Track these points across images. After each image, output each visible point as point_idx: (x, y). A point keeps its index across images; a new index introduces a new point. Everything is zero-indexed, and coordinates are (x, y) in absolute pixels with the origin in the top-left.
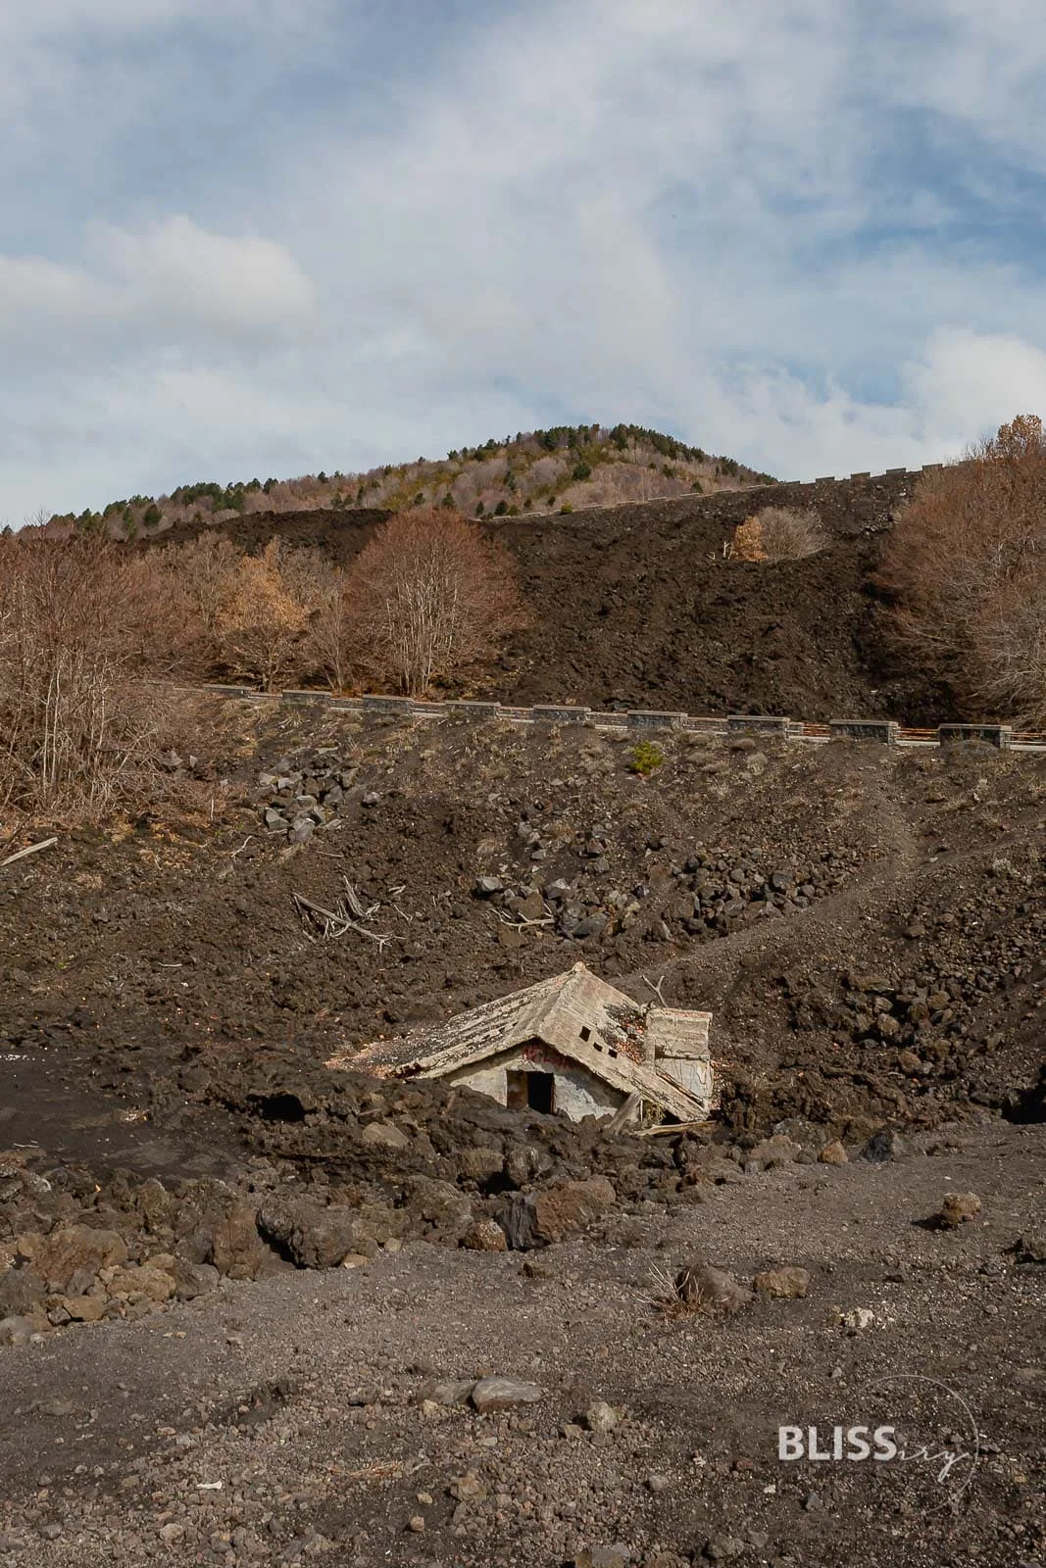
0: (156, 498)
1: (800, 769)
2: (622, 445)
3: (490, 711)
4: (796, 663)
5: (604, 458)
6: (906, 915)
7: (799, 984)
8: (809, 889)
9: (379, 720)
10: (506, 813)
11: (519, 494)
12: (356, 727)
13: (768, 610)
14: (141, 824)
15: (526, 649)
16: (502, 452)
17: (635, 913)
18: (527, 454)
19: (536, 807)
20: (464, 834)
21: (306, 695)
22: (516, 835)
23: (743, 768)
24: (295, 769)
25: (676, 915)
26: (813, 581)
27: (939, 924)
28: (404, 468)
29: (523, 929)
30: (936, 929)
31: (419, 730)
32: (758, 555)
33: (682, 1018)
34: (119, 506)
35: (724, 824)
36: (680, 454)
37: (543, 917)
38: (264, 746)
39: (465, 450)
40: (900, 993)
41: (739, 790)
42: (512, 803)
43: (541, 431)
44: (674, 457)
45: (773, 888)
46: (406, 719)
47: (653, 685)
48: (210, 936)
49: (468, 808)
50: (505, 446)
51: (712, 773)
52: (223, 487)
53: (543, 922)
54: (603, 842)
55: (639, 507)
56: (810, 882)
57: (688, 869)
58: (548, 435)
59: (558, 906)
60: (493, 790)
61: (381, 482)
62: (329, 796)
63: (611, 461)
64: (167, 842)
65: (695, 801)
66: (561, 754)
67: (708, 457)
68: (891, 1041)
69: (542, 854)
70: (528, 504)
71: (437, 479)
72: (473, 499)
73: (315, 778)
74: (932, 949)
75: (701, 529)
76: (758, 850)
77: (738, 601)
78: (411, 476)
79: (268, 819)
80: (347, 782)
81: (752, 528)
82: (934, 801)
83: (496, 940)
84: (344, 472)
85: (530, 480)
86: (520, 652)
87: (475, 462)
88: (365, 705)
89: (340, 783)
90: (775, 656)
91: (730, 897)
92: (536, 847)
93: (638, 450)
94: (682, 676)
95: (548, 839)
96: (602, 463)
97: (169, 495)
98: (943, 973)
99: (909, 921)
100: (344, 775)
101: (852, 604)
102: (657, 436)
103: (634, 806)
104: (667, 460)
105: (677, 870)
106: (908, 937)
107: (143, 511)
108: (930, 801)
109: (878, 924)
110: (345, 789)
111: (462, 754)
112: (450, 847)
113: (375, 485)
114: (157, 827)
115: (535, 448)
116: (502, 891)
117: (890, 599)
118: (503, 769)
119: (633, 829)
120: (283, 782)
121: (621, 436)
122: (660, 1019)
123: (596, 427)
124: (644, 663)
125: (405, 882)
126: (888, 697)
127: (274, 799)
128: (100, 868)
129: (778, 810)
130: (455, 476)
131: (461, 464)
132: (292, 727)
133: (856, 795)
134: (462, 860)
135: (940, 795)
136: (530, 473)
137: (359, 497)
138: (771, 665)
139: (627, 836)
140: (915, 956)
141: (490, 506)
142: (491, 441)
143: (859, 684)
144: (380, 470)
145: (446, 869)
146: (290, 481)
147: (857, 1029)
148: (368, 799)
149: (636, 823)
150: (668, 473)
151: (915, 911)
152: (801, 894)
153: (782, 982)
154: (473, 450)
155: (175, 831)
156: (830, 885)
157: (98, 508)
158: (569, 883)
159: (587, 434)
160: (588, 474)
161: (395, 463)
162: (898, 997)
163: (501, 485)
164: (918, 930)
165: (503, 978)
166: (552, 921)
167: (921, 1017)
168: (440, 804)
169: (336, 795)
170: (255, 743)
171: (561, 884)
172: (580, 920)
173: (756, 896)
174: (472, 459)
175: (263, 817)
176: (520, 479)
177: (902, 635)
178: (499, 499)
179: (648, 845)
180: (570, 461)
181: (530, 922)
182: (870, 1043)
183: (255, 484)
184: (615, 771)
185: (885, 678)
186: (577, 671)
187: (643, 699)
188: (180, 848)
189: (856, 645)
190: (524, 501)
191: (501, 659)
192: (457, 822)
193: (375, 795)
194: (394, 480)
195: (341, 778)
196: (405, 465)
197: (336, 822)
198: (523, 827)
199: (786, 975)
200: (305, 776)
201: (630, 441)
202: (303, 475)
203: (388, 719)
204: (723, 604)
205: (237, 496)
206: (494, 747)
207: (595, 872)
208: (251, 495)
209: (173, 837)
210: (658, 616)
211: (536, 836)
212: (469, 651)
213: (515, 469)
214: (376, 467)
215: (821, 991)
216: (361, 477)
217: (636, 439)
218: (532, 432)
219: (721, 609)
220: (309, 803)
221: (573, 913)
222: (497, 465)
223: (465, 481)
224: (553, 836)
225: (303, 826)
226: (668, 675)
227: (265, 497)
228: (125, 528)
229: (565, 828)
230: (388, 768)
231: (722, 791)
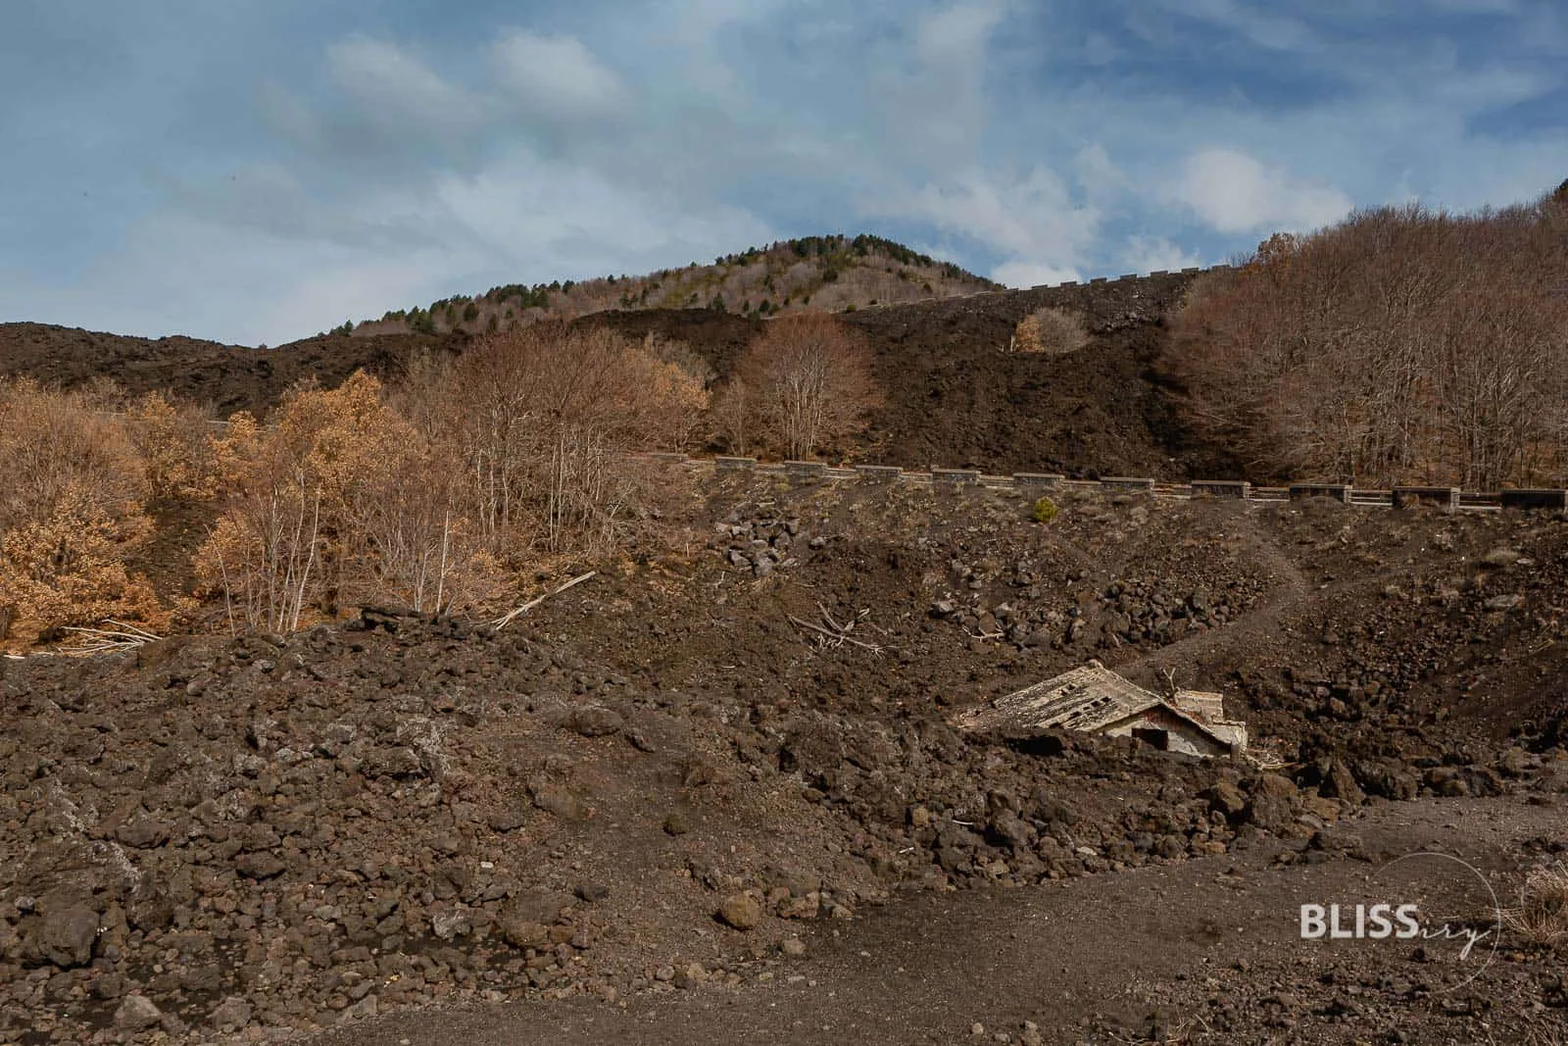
0: (473, 297)
1: (1179, 519)
2: (863, 253)
3: (895, 474)
4: (1107, 436)
5: (848, 263)
6: (1319, 627)
7: (1250, 677)
8: (1225, 609)
9: (803, 481)
10: (939, 553)
11: (778, 294)
12: (784, 486)
13: (1069, 392)
14: (642, 561)
15: (885, 424)
16: (762, 258)
17: (1081, 627)
18: (782, 260)
19: (962, 548)
20: (907, 570)
21: (737, 462)
22: (951, 569)
23: (1129, 517)
24: (744, 519)
25: (1115, 628)
26: (1102, 370)
27: (1349, 633)
28: (679, 272)
29: (984, 641)
30: (1348, 639)
31: (839, 488)
32: (1036, 347)
33: (1201, 698)
34: (442, 304)
35: (1128, 561)
36: (912, 260)
37: (995, 632)
38: (714, 500)
39: (730, 257)
40: (1336, 683)
41: (1132, 535)
42: (940, 545)
43: (794, 241)
44: (906, 263)
45: (1192, 608)
46: (828, 479)
47: (997, 454)
48: (751, 645)
49: (906, 549)
50: (764, 253)
51: (1103, 522)
52: (530, 289)
53: (998, 635)
54: (1029, 575)
55: (912, 306)
56: (1224, 603)
57: (1109, 594)
58: (800, 244)
59: (1005, 623)
60: (920, 534)
61: (660, 283)
62: (777, 540)
63: (855, 266)
64: (662, 575)
65: (1098, 543)
66: (968, 508)
67: (934, 262)
68: (1341, 718)
69: (978, 584)
70: (786, 303)
71: (708, 281)
72: (740, 298)
73: (764, 526)
74: (1349, 651)
75: (973, 326)
76: (1168, 580)
77: (1044, 385)
78: (686, 278)
79: (733, 558)
80: (794, 530)
81: (1030, 326)
82: (1305, 543)
83: (968, 648)
84: (629, 275)
85: (786, 282)
86: (879, 427)
87: (740, 266)
88: (787, 469)
89: (788, 530)
90: (1090, 430)
91: (1156, 616)
92: (971, 579)
93: (877, 257)
94: (1016, 446)
95: (980, 573)
96: (846, 268)
97: (484, 295)
98: (1368, 669)
99: (1324, 631)
100: (789, 523)
101: (1139, 388)
102: (891, 244)
103: (1047, 548)
104: (901, 265)
105: (1101, 595)
106: (1326, 643)
107: (464, 307)
108: (1302, 543)
109: (1297, 634)
110: (792, 535)
111: (884, 507)
112: (898, 577)
113: (656, 287)
114: (652, 564)
115: (790, 255)
116: (953, 612)
117: (1173, 385)
118: (922, 518)
119: (1051, 565)
120: (736, 529)
121: (861, 245)
122: (1185, 699)
123: (841, 237)
124: (984, 435)
125: (868, 606)
126: (1187, 464)
127: (733, 543)
128: (627, 595)
129: (1174, 550)
130: (722, 279)
131: (728, 269)
132: (730, 487)
133: (1238, 539)
134: (911, 589)
135: (1310, 539)
136: (786, 277)
137: (643, 297)
138: (1088, 438)
139: (1048, 569)
140: (1337, 656)
141: (754, 306)
142: (752, 249)
143: (1158, 453)
144: (659, 273)
145: (900, 595)
146: (584, 282)
147: (1308, 709)
148: (815, 542)
149: (1052, 560)
150: (903, 276)
151: (1326, 624)
152: (1218, 612)
153: (1236, 676)
154: (736, 256)
155: (667, 567)
156: (1241, 606)
157: (425, 306)
158: (1010, 606)
159: (833, 242)
160: (835, 277)
161: (672, 267)
162: (1334, 686)
163: (761, 287)
164: (1333, 638)
165: (1011, 673)
166: (1002, 634)
167: (1360, 700)
168: (880, 545)
169: (784, 537)
170: (703, 499)
171: (1005, 607)
172: (1027, 634)
173: (1177, 614)
174: (737, 264)
175: (729, 558)
176: (777, 281)
177: (1193, 414)
178: (762, 299)
179: (1069, 577)
180: (820, 266)
181: (987, 636)
182: (1324, 719)
183: (555, 285)
184: (1020, 520)
185: (1180, 449)
186: (931, 442)
187: (993, 465)
188: (675, 581)
189: (1149, 424)
190: (783, 300)
191: (866, 432)
192: (900, 562)
193: (821, 540)
194: (671, 281)
195: (787, 526)
196: (680, 270)
197: (790, 561)
198: (956, 564)
199: (1240, 670)
200: (754, 525)
201: (870, 248)
202: (595, 277)
203: (810, 480)
204: (1032, 389)
205: (541, 296)
206: (910, 502)
207: (1029, 598)
208: (552, 295)
209: (666, 572)
210: (981, 400)
211: (969, 571)
212: (843, 427)
213: (774, 272)
214: (655, 271)
215: (1270, 682)
216: (643, 279)
217: (875, 247)
218: (787, 241)
219: (1031, 393)
220: (763, 546)
221: (1022, 628)
222: (758, 269)
223: (732, 283)
224: (985, 570)
225: (764, 563)
226: (1007, 445)
227: (565, 297)
228: (448, 322)
229: (995, 565)
230: (823, 518)
231: (1119, 536)
